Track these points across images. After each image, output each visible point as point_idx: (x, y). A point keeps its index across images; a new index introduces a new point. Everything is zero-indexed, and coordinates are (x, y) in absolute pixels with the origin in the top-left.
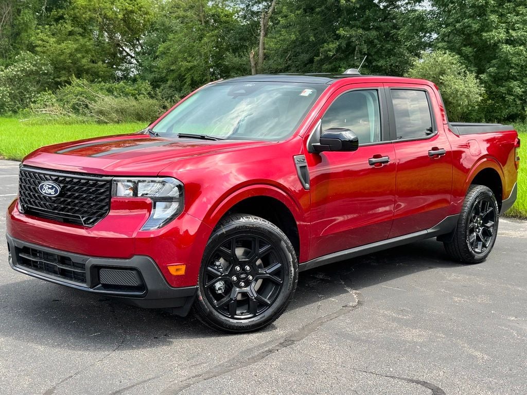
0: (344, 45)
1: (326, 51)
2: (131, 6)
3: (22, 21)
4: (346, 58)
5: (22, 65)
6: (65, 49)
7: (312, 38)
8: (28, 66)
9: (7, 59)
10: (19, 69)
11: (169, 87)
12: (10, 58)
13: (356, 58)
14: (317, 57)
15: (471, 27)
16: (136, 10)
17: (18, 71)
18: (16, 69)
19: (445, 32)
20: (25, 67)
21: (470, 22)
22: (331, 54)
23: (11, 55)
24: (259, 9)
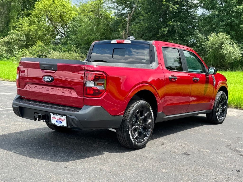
0: (171, 29)
1: (162, 32)
2: (64, 9)
3: (11, 16)
4: (171, 35)
5: (12, 36)
6: (32, 29)
7: (155, 26)
8: (14, 37)
9: (4, 33)
10: (10, 38)
11: (83, 48)
12: (5, 33)
13: (176, 36)
14: (158, 35)
15: (235, 22)
16: (66, 11)
17: (10, 39)
18: (9, 38)
19: (222, 24)
20: (13, 37)
21: (234, 20)
22: (165, 33)
23: (6, 31)
24: (125, 12)
